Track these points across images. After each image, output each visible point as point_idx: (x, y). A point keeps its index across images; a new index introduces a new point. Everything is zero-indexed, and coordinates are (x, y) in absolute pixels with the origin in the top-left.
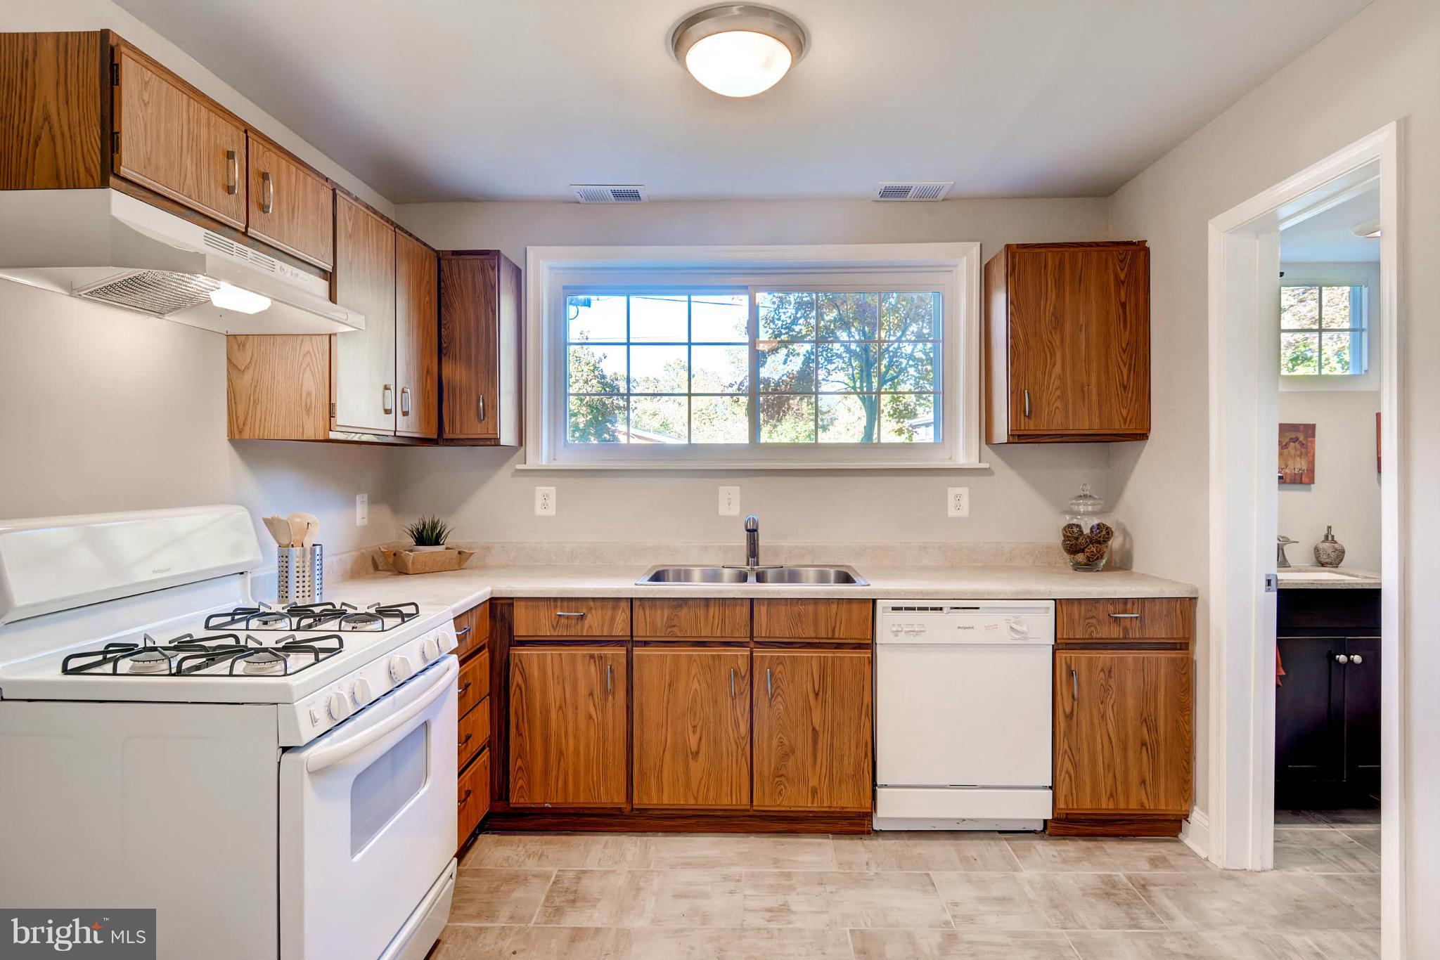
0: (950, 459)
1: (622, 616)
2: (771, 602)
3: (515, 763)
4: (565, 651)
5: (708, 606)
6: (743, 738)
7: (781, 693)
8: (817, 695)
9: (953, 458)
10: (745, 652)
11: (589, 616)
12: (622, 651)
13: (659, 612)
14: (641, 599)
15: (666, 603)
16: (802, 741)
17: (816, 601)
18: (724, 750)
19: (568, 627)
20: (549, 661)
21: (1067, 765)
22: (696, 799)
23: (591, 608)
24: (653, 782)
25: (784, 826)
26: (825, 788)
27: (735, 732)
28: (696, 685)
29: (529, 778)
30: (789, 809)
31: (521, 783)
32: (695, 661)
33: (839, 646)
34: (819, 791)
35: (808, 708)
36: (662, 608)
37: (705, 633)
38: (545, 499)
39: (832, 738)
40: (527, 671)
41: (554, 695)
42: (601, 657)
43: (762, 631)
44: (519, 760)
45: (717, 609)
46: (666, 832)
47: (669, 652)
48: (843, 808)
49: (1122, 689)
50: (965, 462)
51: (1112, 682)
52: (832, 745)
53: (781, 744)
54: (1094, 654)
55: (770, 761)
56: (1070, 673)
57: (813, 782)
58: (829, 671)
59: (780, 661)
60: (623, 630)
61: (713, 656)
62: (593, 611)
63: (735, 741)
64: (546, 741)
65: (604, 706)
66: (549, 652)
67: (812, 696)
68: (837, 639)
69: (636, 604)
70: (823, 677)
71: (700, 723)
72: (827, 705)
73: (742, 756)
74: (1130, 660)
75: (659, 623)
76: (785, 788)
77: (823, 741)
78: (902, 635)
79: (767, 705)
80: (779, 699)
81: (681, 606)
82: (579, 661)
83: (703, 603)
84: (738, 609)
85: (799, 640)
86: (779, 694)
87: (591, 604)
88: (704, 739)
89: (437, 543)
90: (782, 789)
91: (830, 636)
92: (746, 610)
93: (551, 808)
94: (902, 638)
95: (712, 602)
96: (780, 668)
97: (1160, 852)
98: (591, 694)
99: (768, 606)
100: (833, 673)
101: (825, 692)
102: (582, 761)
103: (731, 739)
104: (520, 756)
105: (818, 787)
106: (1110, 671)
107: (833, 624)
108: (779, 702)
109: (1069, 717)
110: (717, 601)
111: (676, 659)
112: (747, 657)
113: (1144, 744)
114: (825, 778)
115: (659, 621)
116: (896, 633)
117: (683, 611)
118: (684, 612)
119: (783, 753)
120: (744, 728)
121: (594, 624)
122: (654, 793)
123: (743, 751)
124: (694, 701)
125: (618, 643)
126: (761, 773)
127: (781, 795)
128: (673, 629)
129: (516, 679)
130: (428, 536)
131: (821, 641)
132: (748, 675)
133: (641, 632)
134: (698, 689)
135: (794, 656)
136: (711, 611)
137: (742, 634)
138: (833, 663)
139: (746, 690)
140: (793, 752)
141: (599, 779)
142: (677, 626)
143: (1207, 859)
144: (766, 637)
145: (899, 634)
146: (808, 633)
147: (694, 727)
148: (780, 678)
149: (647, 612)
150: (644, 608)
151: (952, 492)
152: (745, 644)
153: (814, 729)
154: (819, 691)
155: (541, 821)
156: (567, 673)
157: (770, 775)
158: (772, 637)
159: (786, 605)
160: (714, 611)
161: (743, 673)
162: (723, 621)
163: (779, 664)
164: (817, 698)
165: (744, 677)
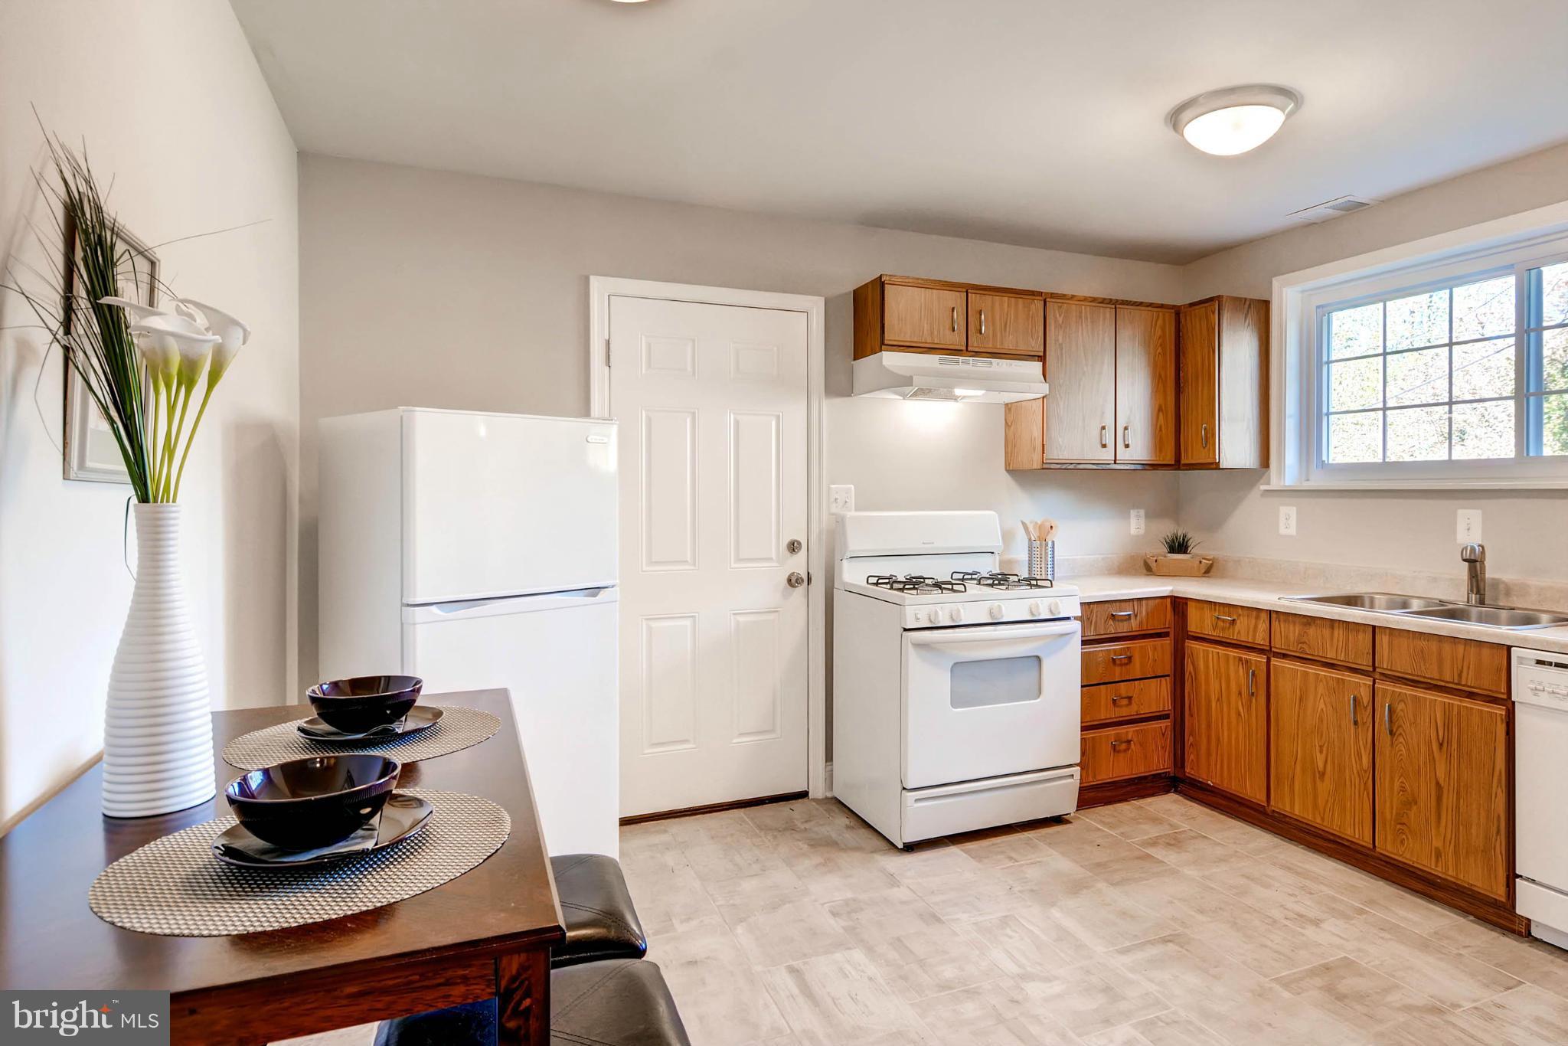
1: (1263, 626)
2: (1392, 632)
3: (1189, 740)
4: (1222, 651)
5: (1332, 628)
6: (1365, 771)
7: (1403, 733)
8: (1441, 745)
10: (1368, 681)
11: (1238, 622)
12: (1263, 659)
13: (1292, 627)
14: (1277, 612)
15: (1297, 620)
16: (1426, 794)
17: (1440, 638)
18: (1348, 778)
19: (1223, 629)
20: (1210, 655)
22: (1323, 819)
23: (1240, 615)
24: (1287, 789)
25: (1420, 886)
26: (1450, 855)
27: (1358, 762)
28: (1322, 705)
29: (1198, 755)
30: (1411, 863)
31: (1192, 757)
32: (1321, 681)
33: (1471, 695)
34: (1443, 854)
35: (1431, 757)
36: (1295, 624)
37: (1330, 655)
38: (1288, 518)
39: (1458, 799)
40: (1196, 663)
41: (1214, 685)
42: (1247, 661)
43: (1383, 662)
44: (1191, 738)
45: (1341, 632)
46: (1308, 847)
47: (1299, 667)
48: (1472, 885)
52: (1458, 807)
53: (1403, 789)
55: (1391, 802)
57: (1437, 843)
58: (1455, 722)
59: (1402, 698)
60: (1264, 639)
61: (1338, 679)
62: (1241, 618)
63: (1358, 772)
64: (1209, 726)
65: (1250, 706)
66: (1213, 650)
67: (1435, 746)
68: (1464, 685)
69: (1274, 616)
70: (1447, 726)
71: (1326, 745)
72: (1452, 758)
73: (1364, 790)
75: (1292, 639)
76: (1408, 839)
77: (1449, 800)
79: (1389, 743)
80: (1402, 740)
82: (1231, 661)
83: (1328, 623)
84: (1361, 636)
85: (1426, 680)
86: (1401, 734)
87: (1240, 611)
88: (1329, 762)
89: (1185, 552)
90: (1404, 839)
91: (1456, 681)
92: (1368, 637)
93: (1213, 786)
95: (1337, 625)
96: (1401, 706)
98: (1240, 693)
99: (1390, 635)
100: (1459, 722)
101: (1449, 743)
102: (1234, 752)
103: (1354, 769)
104: (1191, 734)
105: (1441, 848)
107: (1460, 668)
108: (1401, 743)
110: (1341, 624)
111: (1306, 674)
112: (1370, 687)
114: (1450, 843)
115: (1292, 635)
117: (1311, 630)
119: (1406, 800)
120: (1366, 761)
121: (1242, 631)
122: (1287, 800)
123: (1365, 784)
124: (1321, 720)
125: (1261, 651)
126: (1382, 813)
127: (1403, 845)
128: (1304, 646)
129: (1189, 668)
130: (1179, 546)
131: (1447, 685)
132: (1370, 705)
133: (1278, 644)
134: (1324, 709)
135: (1416, 696)
136: (1336, 632)
137: (1365, 662)
138: (1459, 713)
139: (1368, 722)
140: (1416, 803)
141: (1245, 771)
142: (1306, 643)
144: (1387, 669)
146: (1431, 673)
147: (1321, 747)
148: (1401, 717)
149: (1282, 626)
150: (1279, 621)
152: (1369, 674)
153: (1438, 783)
154: (1443, 741)
155: (1214, 799)
156: (1223, 670)
157: (1391, 820)
158: (1394, 671)
159: (1410, 638)
160: (1339, 633)
161: (1365, 704)
162: (1347, 645)
163: (1400, 701)
164: (1441, 749)
165: (1366, 708)
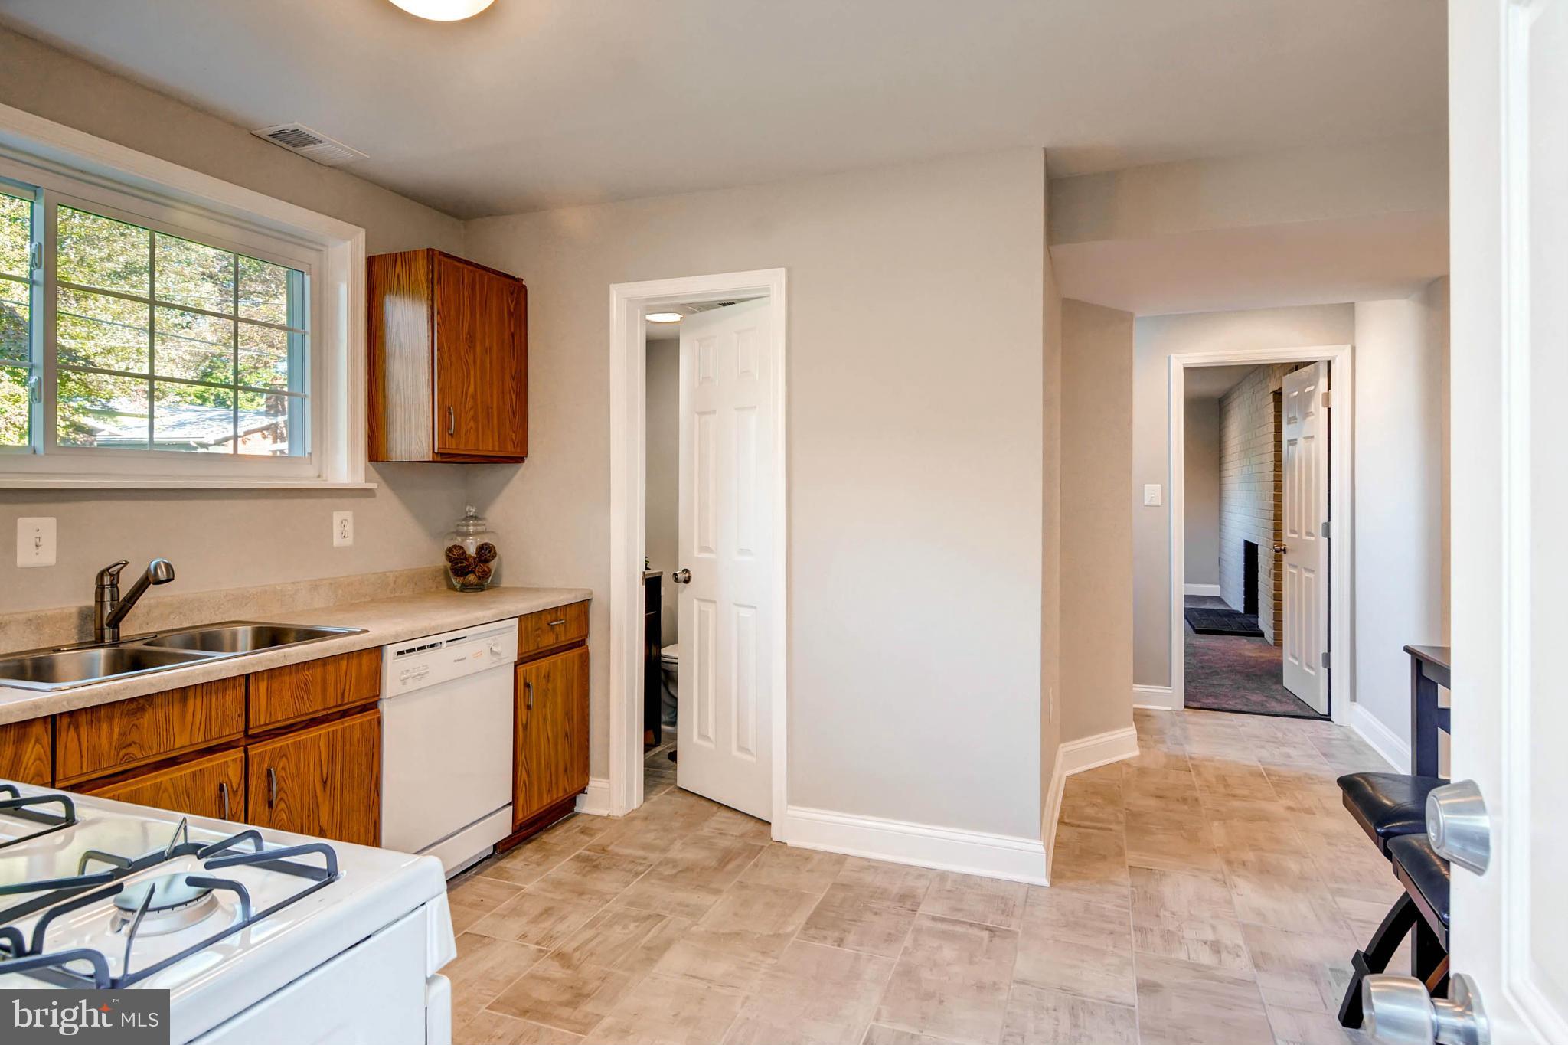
0: (319, 477)
1: (35, 749)
2: (272, 673)
5: (184, 700)
7: (285, 798)
8: (325, 783)
9: (324, 475)
10: (237, 754)
13: (105, 727)
14: (67, 712)
15: (116, 710)
17: (325, 661)
21: (524, 776)
33: (344, 714)
35: (315, 805)
37: (180, 742)
39: (341, 832)
43: (261, 718)
45: (199, 700)
49: (554, 690)
50: (350, 481)
51: (550, 686)
54: (537, 663)
56: (527, 685)
58: (337, 748)
59: (282, 753)
61: (194, 774)
67: (319, 789)
68: (346, 704)
69: (60, 723)
70: (331, 759)
72: (337, 789)
74: (559, 662)
75: (105, 747)
78: (410, 681)
80: (282, 805)
81: (142, 709)
83: (176, 696)
84: (228, 693)
85: (305, 718)
86: (282, 799)
91: (338, 702)
92: (239, 693)
94: (411, 686)
95: (191, 694)
96: (282, 763)
97: (579, 826)
99: (268, 680)
100: (342, 749)
101: (333, 777)
106: (548, 676)
107: (343, 687)
108: (282, 810)
109: (525, 728)
110: (199, 690)
112: (241, 761)
113: (566, 735)
115: (104, 743)
116: (404, 682)
117: (147, 716)
118: (147, 719)
128: (129, 750)
131: (329, 711)
132: (242, 786)
133: (70, 772)
135: (299, 741)
136: (190, 704)
137: (233, 730)
138: (340, 737)
139: (240, 808)
142: (135, 743)
143: (609, 815)
144: (266, 725)
145: (407, 681)
146: (314, 706)
148: (283, 777)
149: (82, 732)
150: (75, 727)
151: (337, 517)
152: (233, 744)
154: (327, 778)
158: (273, 723)
159: (291, 673)
160: (194, 704)
161: (235, 786)
162: (208, 717)
163: (281, 757)
164: (325, 788)
165: (235, 792)
